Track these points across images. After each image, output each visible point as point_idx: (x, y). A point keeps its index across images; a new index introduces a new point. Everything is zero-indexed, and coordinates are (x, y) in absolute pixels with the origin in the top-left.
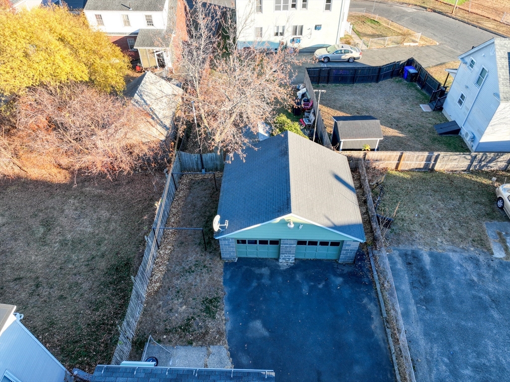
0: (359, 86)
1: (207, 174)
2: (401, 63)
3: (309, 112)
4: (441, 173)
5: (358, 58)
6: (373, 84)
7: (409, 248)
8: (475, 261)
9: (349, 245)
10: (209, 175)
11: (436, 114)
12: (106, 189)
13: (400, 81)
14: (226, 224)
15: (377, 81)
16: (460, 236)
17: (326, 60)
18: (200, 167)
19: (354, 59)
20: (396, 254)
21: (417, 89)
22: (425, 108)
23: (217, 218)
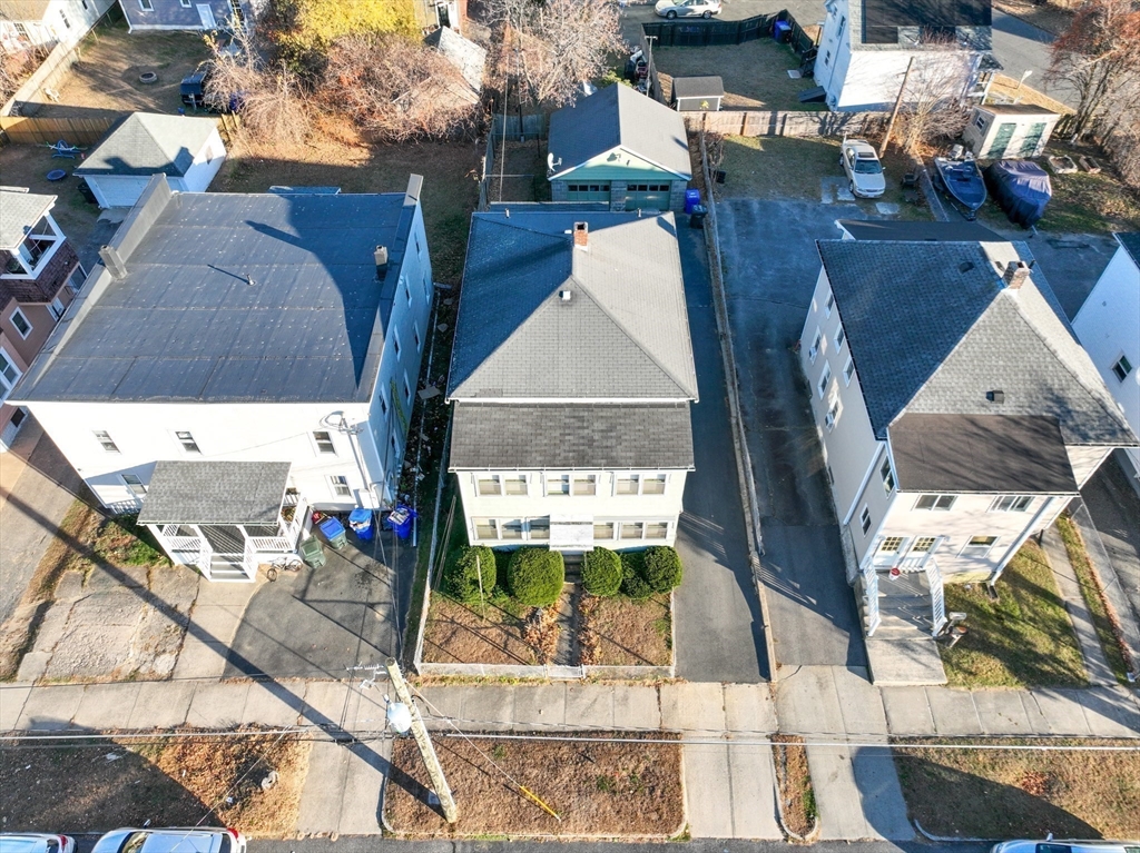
0: (712, 50)
1: (527, 143)
2: (769, 17)
3: (645, 78)
4: (790, 138)
5: (716, 13)
6: (732, 46)
7: (739, 199)
8: (803, 207)
9: (677, 186)
10: (529, 144)
11: (805, 80)
12: (412, 161)
13: (770, 43)
14: (560, 162)
15: (737, 43)
16: (794, 188)
17: (671, 16)
18: (518, 133)
19: (711, 13)
20: (726, 204)
21: (790, 53)
22: (793, 74)
23: (551, 157)
